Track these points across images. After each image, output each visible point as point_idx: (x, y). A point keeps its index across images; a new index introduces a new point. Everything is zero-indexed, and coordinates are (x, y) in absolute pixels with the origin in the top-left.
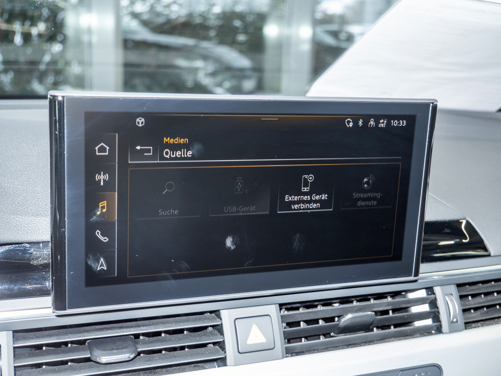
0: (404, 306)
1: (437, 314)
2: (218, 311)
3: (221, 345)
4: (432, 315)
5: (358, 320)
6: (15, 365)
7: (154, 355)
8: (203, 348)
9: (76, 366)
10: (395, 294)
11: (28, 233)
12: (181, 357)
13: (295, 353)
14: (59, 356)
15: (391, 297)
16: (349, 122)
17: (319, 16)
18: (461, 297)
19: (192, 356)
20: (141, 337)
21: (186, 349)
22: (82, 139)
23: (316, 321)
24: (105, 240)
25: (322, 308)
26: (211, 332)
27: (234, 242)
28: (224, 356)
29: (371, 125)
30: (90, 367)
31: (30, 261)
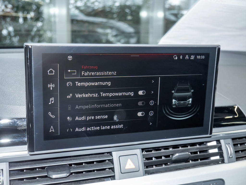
0: (205, 149)
1: (222, 153)
2: (111, 152)
3: (113, 169)
4: (219, 154)
5: (182, 157)
6: (10, 179)
7: (79, 174)
8: (103, 171)
9: (40, 180)
10: (200, 144)
11: (16, 114)
12: (92, 175)
13: (150, 173)
14: (32, 175)
15: (199, 145)
16: (175, 57)
17: (167, 6)
18: (235, 145)
19: (98, 175)
20: (73, 165)
21: (95, 171)
22: (41, 67)
23: (161, 157)
24: (53, 117)
25: (164, 150)
26: (107, 163)
27: (118, 118)
28: (114, 175)
29: (186, 58)
30: (47, 180)
31: (17, 128)
